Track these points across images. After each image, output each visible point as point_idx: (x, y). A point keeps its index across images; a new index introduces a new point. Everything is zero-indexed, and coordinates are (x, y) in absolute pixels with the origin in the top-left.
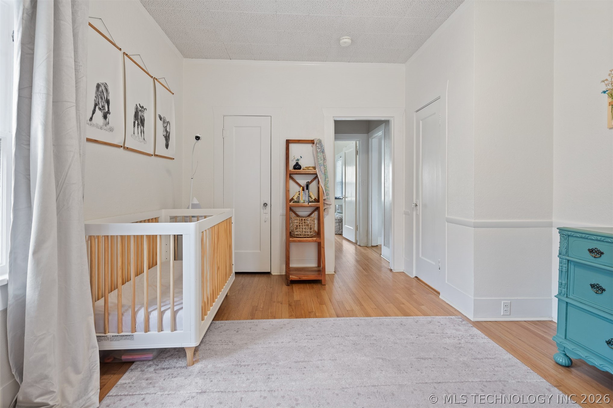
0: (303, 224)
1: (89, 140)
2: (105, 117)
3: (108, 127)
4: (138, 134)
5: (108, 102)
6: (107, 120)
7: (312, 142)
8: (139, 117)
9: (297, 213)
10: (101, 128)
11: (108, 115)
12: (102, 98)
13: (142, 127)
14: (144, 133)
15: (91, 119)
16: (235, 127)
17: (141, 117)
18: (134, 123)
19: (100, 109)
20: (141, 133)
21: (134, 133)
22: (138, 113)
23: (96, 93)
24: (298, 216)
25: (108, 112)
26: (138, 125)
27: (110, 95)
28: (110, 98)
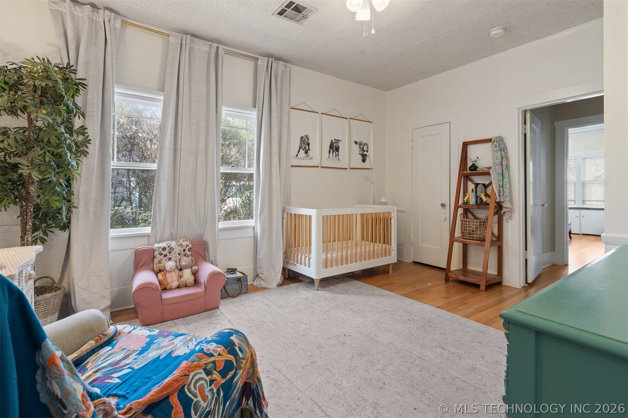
0: (467, 225)
1: (292, 166)
2: (306, 152)
3: (308, 157)
4: (333, 157)
5: (308, 144)
6: (308, 154)
7: (489, 140)
8: (334, 147)
9: (476, 215)
10: (304, 159)
11: (308, 151)
12: (304, 143)
13: (337, 153)
14: (338, 155)
15: (297, 155)
16: (421, 137)
17: (336, 147)
18: (330, 151)
19: (303, 149)
20: (336, 156)
21: (329, 157)
22: (333, 144)
23: (300, 142)
24: (476, 218)
25: (309, 149)
26: (333, 152)
27: (310, 140)
28: (310, 142)
